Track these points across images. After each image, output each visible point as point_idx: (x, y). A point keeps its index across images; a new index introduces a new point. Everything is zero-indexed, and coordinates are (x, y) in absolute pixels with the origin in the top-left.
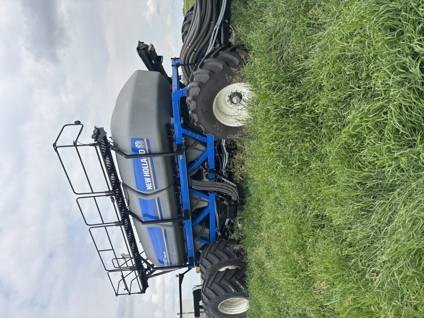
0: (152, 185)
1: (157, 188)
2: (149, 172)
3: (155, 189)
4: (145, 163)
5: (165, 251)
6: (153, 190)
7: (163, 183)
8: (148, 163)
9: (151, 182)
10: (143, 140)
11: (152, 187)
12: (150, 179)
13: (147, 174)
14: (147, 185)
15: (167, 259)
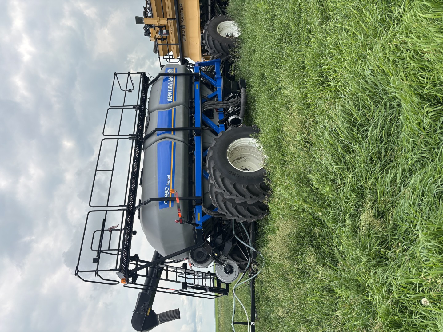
0: (172, 98)
1: (175, 100)
2: (173, 88)
3: (174, 101)
4: (171, 82)
5: (170, 174)
6: (172, 102)
7: (181, 98)
8: (173, 82)
9: (172, 95)
10: (173, 69)
11: (172, 100)
12: (172, 93)
13: (170, 89)
14: (168, 98)
15: (169, 187)
